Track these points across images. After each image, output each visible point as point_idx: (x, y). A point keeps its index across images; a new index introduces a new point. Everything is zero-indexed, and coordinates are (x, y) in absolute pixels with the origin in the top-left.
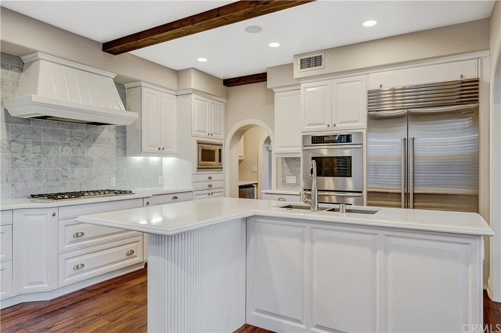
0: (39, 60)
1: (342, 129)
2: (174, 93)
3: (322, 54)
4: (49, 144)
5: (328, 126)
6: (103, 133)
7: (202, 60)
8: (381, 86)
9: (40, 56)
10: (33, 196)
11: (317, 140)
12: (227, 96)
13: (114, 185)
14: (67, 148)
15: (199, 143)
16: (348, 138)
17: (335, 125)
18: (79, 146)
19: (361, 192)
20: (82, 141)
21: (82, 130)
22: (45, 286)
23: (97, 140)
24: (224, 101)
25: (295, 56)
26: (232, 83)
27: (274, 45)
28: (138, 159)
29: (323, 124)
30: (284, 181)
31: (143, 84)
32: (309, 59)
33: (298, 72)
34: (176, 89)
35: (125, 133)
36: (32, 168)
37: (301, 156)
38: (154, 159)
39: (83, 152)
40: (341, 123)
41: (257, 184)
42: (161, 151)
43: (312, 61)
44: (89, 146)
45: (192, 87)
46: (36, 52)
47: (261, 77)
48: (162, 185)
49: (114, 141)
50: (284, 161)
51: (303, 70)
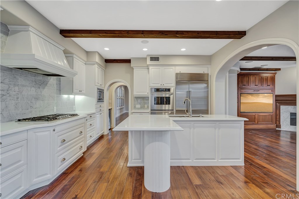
0: (28, 31)
1: (166, 86)
2: (84, 62)
3: (159, 57)
4: (23, 86)
5: (161, 85)
6: (50, 81)
8: (180, 72)
9: (30, 29)
10: (19, 120)
11: (158, 90)
12: (106, 67)
13: (55, 111)
14: (33, 89)
15: (98, 89)
16: (169, 90)
17: (164, 85)
18: (39, 88)
19: (173, 110)
20: (40, 85)
21: (41, 78)
22: (49, 176)
23: (48, 85)
24: (104, 69)
25: (148, 55)
26: (110, 61)
27: (145, 49)
28: (65, 96)
29: (159, 84)
30: (135, 107)
31: (74, 56)
33: (149, 62)
34: (86, 61)
35: (60, 81)
36: (13, 102)
37: (150, 96)
38: (72, 96)
39: (41, 92)
40: (166, 84)
41: (111, 108)
42: (80, 93)
43: (155, 59)
44: (44, 88)
45: (97, 61)
46: (28, 25)
47: (128, 61)
48: (75, 111)
49: (55, 86)
50: (135, 98)
51: (151, 61)
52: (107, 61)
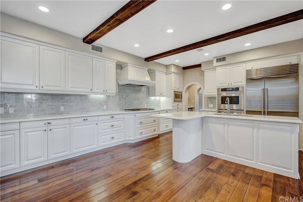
0: (128, 66)
1: (235, 85)
2: (165, 73)
3: (226, 56)
4: (128, 93)
5: (229, 84)
7: (177, 61)
8: (252, 68)
9: (128, 65)
10: (125, 110)
11: (224, 90)
12: (184, 74)
13: (146, 107)
14: (133, 94)
15: (174, 92)
16: (237, 89)
17: (231, 84)
18: (136, 93)
19: (243, 110)
21: (137, 88)
22: (133, 138)
23: (141, 91)
24: (183, 75)
25: (214, 58)
26: (186, 68)
27: (207, 54)
28: (153, 98)
29: (226, 84)
30: (208, 106)
31: (156, 71)
32: (220, 59)
33: (215, 64)
34: (166, 72)
35: (149, 89)
36: (124, 101)
37: (217, 96)
38: (158, 98)
39: (137, 96)
40: (234, 83)
41: (194, 108)
42: (161, 95)
43: (221, 59)
44: (139, 93)
45: (172, 71)
46: (127, 63)
47: (199, 66)
48: (160, 107)
49: (146, 92)
50: (208, 98)
51: (217, 63)
52: (184, 68)
